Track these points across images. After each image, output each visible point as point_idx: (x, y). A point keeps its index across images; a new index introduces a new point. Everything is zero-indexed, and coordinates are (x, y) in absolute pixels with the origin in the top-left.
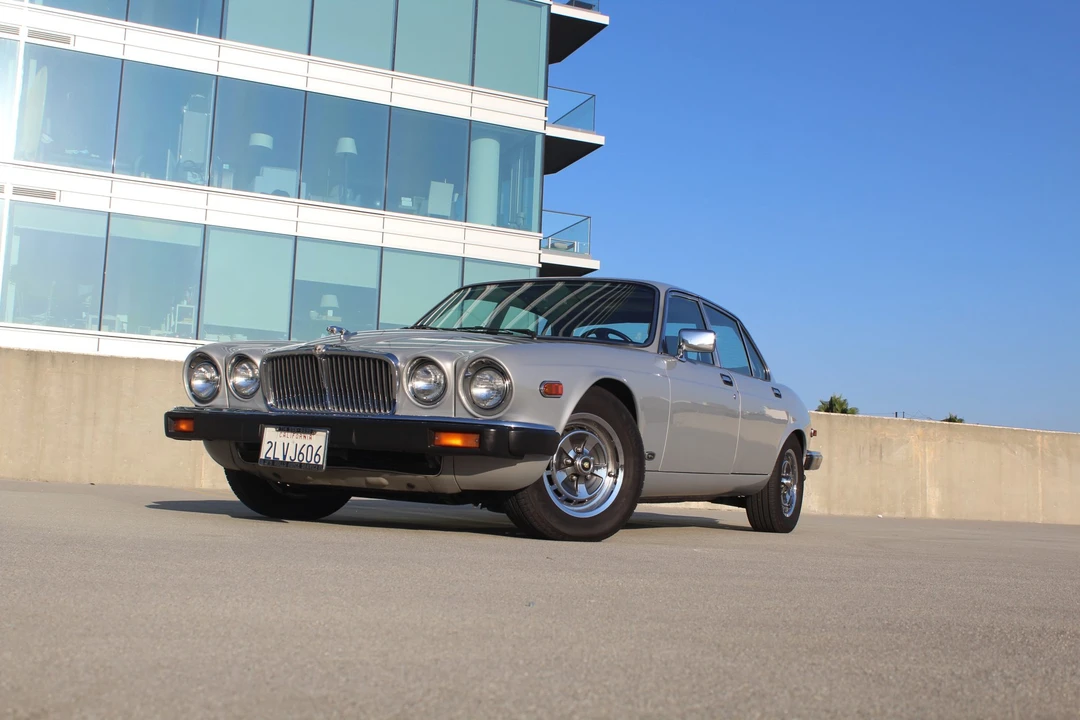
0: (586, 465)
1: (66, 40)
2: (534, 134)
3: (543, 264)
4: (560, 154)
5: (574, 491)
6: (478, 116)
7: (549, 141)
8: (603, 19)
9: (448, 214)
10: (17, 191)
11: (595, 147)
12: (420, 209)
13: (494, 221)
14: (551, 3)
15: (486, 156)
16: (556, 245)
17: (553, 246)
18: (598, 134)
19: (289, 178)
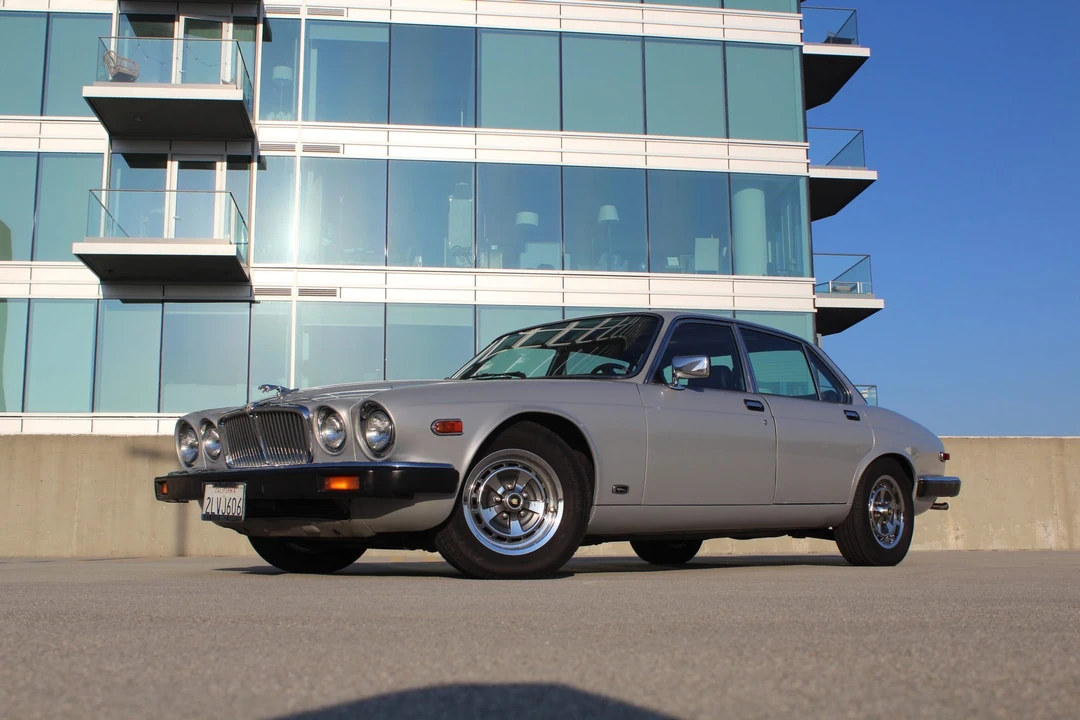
0: (515, 501)
1: (335, 149)
2: (797, 178)
3: (818, 308)
4: (828, 198)
5: (507, 528)
6: (737, 167)
7: (814, 183)
8: (864, 52)
9: (717, 269)
10: (303, 292)
11: (867, 183)
12: (687, 268)
13: (765, 272)
14: (802, 44)
15: (751, 208)
16: (838, 288)
17: (834, 290)
18: (870, 169)
19: (554, 250)
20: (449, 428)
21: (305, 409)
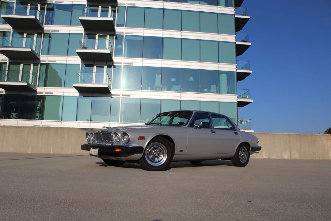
0: (156, 154)
1: (131, 64)
2: (234, 72)
3: (238, 102)
4: (241, 77)
6: (220, 69)
7: (238, 73)
8: (250, 44)
9: (215, 92)
10: (123, 95)
11: (250, 73)
12: (209, 92)
13: (226, 93)
14: (235, 42)
15: (223, 78)
16: (243, 97)
17: (242, 97)
18: (251, 70)
19: (179, 87)
20: (142, 138)
21: (111, 133)
